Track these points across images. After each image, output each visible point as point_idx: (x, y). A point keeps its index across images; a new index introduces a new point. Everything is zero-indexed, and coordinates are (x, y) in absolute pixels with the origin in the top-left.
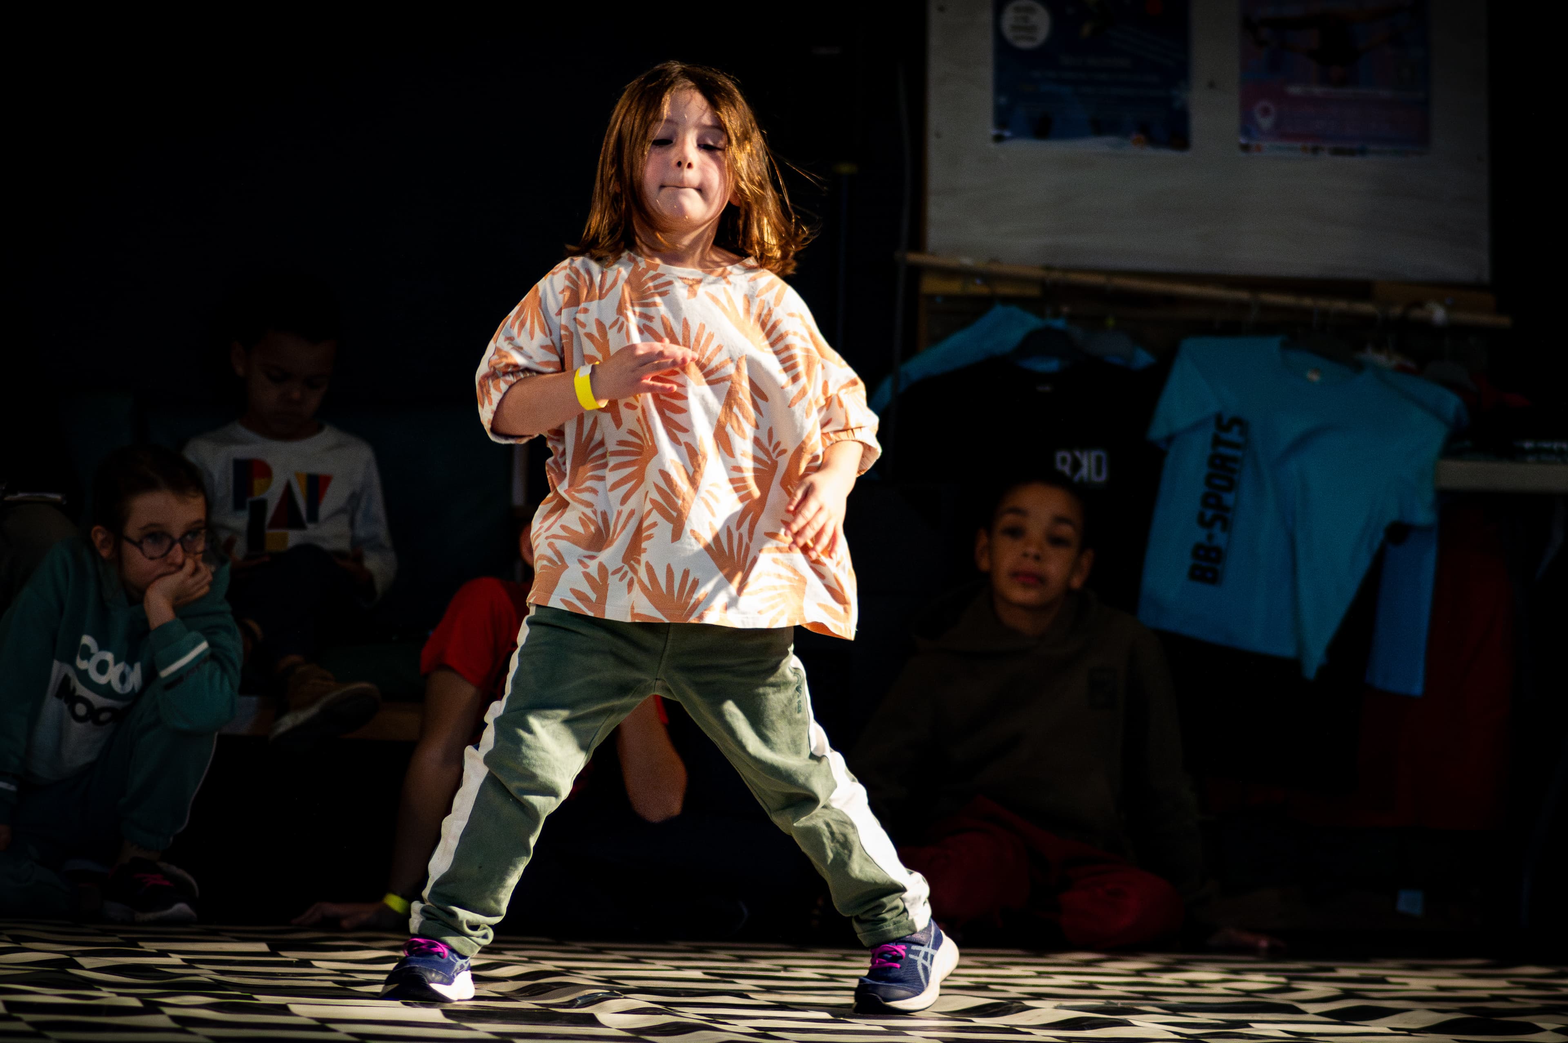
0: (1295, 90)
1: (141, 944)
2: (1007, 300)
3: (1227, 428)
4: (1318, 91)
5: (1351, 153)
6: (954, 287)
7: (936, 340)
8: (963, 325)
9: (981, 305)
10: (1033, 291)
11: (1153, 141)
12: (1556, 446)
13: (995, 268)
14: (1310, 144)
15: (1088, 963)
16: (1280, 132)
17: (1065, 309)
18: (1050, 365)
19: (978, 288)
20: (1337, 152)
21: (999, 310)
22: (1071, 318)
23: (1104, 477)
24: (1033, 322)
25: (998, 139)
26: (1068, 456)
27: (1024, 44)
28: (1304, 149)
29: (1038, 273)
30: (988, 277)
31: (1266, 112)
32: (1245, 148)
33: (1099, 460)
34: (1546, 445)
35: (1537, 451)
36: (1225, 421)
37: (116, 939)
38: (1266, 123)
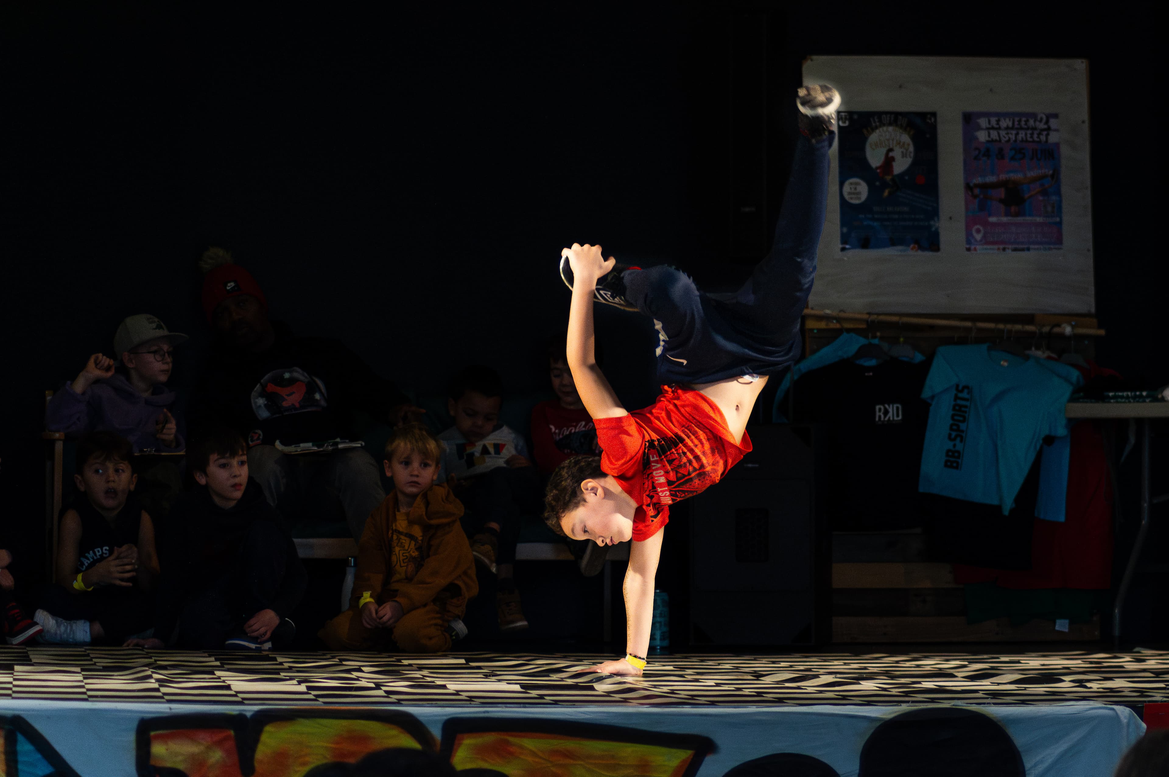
0: (993, 219)
1: (402, 661)
2: (849, 331)
3: (961, 391)
4: (1005, 219)
5: (1023, 250)
6: (823, 325)
7: (814, 352)
8: (828, 344)
9: (836, 334)
10: (863, 326)
11: (921, 248)
12: (1125, 394)
13: (842, 315)
14: (1001, 247)
15: (877, 658)
16: (986, 241)
17: (878, 334)
18: (873, 362)
19: (834, 325)
20: (1015, 250)
21: (845, 336)
22: (882, 338)
23: (900, 418)
24: (862, 341)
25: (843, 249)
26: (882, 407)
27: (857, 202)
28: (999, 249)
29: (866, 317)
30: (839, 320)
31: (978, 231)
32: (968, 250)
33: (898, 408)
34: (1120, 394)
35: (1114, 397)
36: (960, 388)
37: (391, 659)
38: (978, 237)
